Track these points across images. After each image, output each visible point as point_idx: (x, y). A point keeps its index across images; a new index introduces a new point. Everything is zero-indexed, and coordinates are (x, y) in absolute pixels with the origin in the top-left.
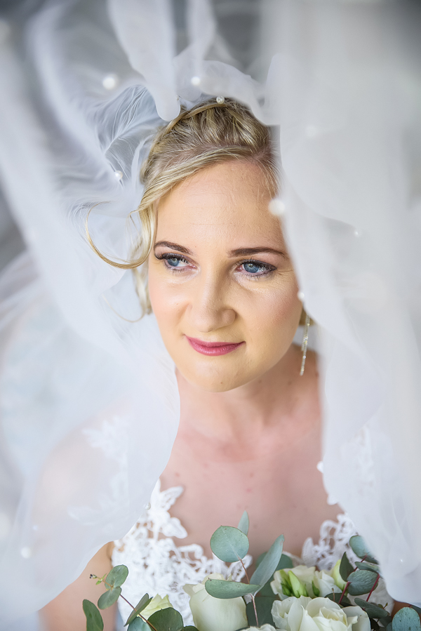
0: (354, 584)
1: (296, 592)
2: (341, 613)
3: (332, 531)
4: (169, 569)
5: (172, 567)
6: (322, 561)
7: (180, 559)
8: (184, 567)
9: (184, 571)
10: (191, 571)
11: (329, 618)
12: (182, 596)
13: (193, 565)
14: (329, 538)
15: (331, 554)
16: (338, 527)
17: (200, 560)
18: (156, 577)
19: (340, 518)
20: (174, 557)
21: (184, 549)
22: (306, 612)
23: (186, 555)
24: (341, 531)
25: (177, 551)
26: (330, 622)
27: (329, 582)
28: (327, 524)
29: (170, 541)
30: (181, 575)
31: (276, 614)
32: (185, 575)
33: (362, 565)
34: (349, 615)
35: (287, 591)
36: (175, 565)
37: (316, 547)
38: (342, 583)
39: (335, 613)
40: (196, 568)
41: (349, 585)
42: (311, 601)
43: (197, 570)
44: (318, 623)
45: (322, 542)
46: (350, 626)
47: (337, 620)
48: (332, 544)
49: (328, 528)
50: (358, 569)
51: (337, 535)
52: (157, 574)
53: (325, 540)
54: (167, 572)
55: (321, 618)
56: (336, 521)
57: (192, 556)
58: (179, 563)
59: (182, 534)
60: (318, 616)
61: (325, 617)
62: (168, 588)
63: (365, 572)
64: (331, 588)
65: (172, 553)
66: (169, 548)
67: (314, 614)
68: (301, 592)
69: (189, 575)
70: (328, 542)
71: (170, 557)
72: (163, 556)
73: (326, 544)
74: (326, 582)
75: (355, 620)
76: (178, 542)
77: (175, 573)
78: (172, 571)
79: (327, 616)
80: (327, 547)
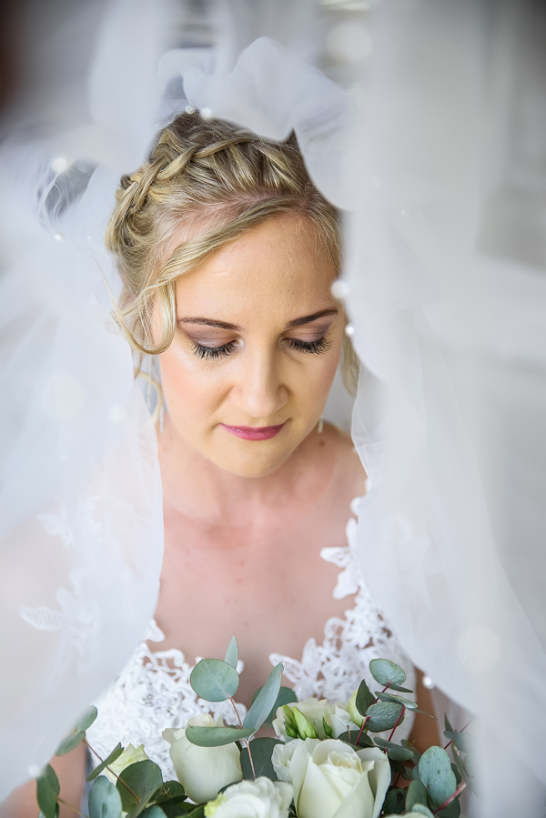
0: (374, 718)
1: (302, 734)
2: (354, 758)
3: (340, 630)
4: (143, 679)
5: (147, 677)
6: (328, 664)
7: (156, 668)
8: (162, 677)
9: (160, 682)
10: (170, 682)
11: (339, 765)
12: (158, 711)
13: (172, 674)
14: (336, 637)
15: (338, 656)
16: (346, 625)
17: (180, 668)
18: (126, 689)
19: (349, 614)
20: (149, 665)
21: (161, 655)
22: (311, 759)
23: (164, 662)
24: (350, 630)
25: (152, 657)
26: (340, 770)
27: (344, 718)
28: (333, 621)
29: (144, 646)
30: (157, 687)
31: (277, 762)
32: (163, 686)
33: (383, 695)
34: (364, 760)
35: (292, 732)
36: (150, 674)
37: (320, 649)
38: (361, 719)
39: (347, 759)
40: (175, 677)
41: (368, 720)
42: (319, 744)
43: (177, 680)
44: (325, 772)
45: (327, 644)
46: (365, 774)
47: (349, 767)
48: (339, 645)
49: (333, 626)
50: (379, 700)
51: (345, 635)
52: (129, 685)
53: (331, 640)
54: (141, 683)
55: (329, 766)
56: (344, 618)
57: (170, 663)
58: (155, 671)
59: (159, 636)
60: (326, 763)
61: (335, 764)
62: (143, 702)
63: (386, 703)
64: (346, 725)
65: (146, 660)
66: (143, 654)
67: (320, 761)
68: (309, 733)
69: (167, 686)
70: (335, 643)
71: (144, 664)
72: (136, 664)
73: (331, 645)
74: (339, 718)
75: (371, 765)
76: (153, 647)
77: (151, 684)
78: (147, 681)
79: (336, 763)
80: (333, 649)
